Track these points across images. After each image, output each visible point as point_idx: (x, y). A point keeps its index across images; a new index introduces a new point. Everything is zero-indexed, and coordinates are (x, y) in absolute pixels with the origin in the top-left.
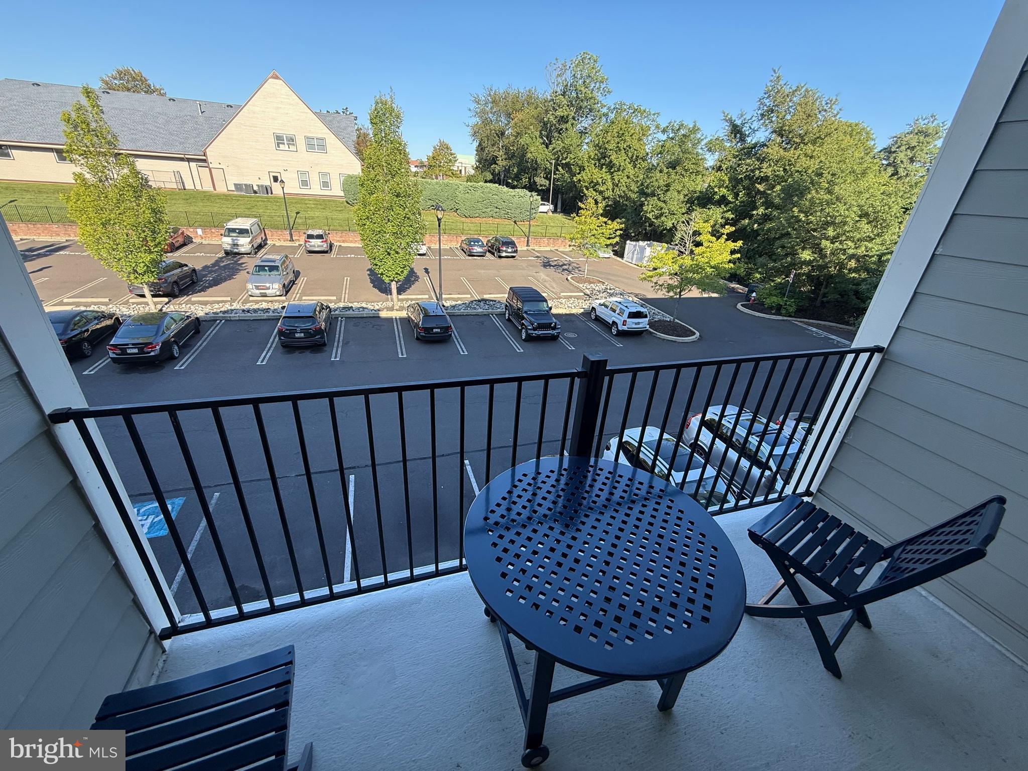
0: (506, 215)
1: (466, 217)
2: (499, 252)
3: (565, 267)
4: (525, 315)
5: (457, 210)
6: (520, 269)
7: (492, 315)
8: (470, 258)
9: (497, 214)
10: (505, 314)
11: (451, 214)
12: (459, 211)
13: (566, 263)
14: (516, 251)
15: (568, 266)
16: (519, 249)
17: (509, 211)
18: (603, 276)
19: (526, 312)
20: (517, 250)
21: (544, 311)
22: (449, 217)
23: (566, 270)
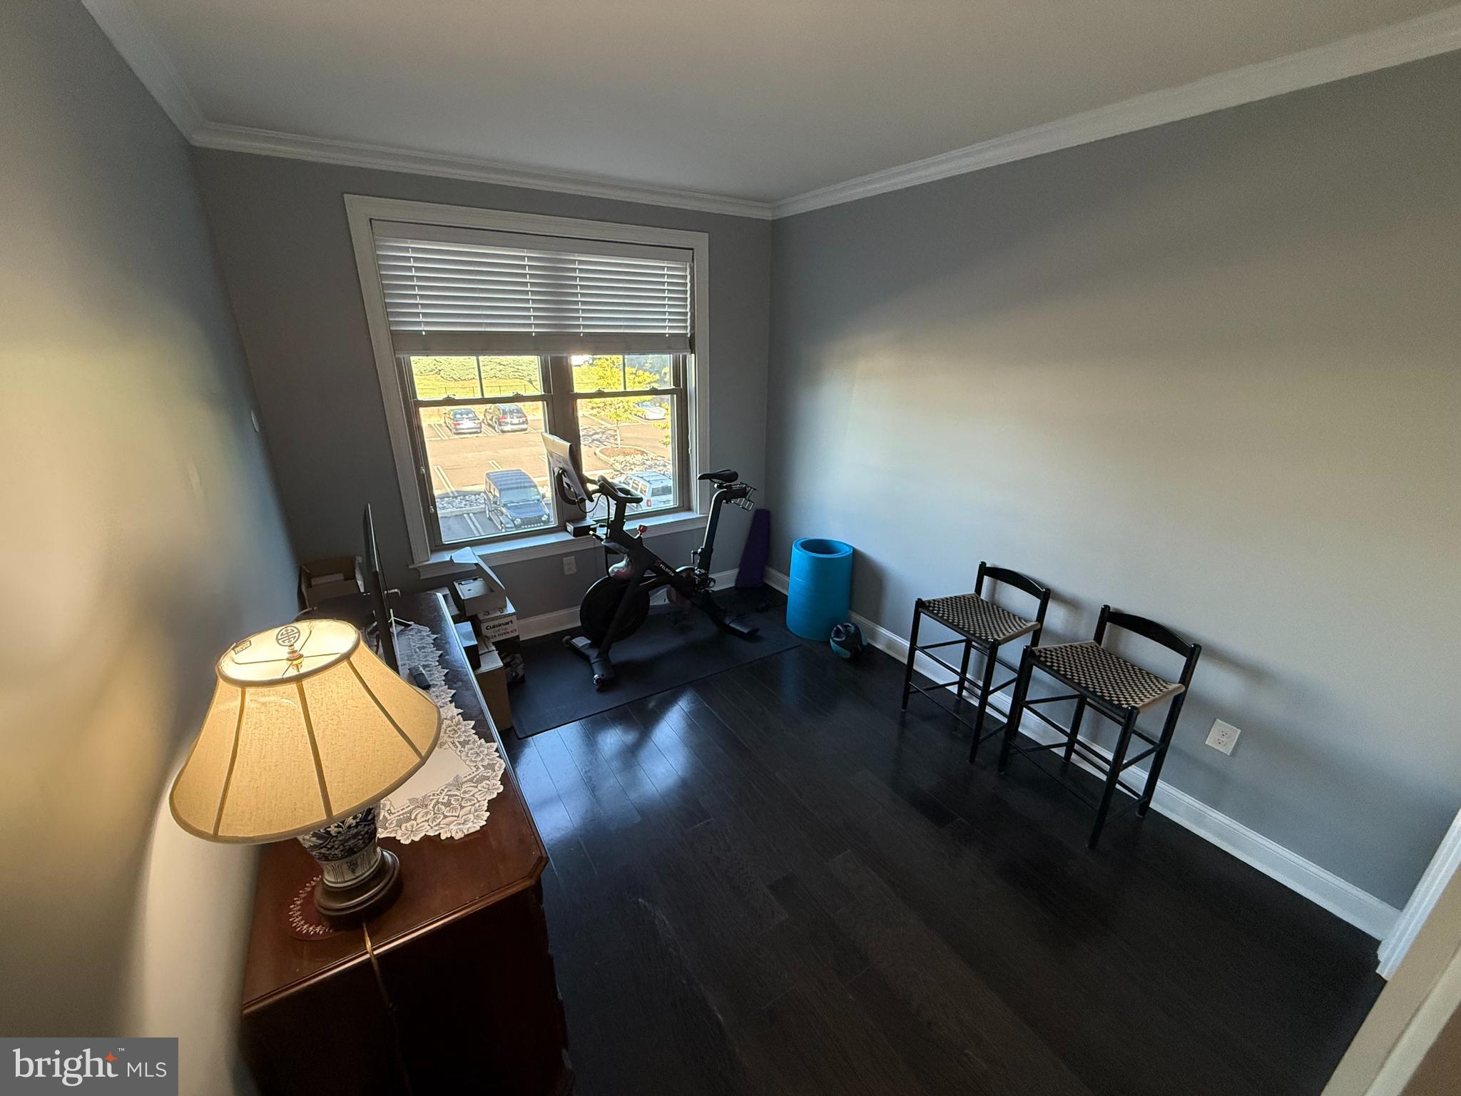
0: (516, 374)
1: (455, 380)
2: (500, 425)
3: (594, 437)
4: (504, 510)
5: (440, 371)
6: (531, 445)
7: (468, 514)
8: (456, 437)
9: (503, 372)
10: (485, 512)
11: (432, 377)
12: (442, 373)
13: (598, 431)
14: (526, 422)
15: (600, 435)
16: (529, 418)
17: (520, 367)
18: (648, 444)
19: (505, 505)
20: (527, 420)
21: (533, 501)
22: (430, 383)
23: (597, 440)
